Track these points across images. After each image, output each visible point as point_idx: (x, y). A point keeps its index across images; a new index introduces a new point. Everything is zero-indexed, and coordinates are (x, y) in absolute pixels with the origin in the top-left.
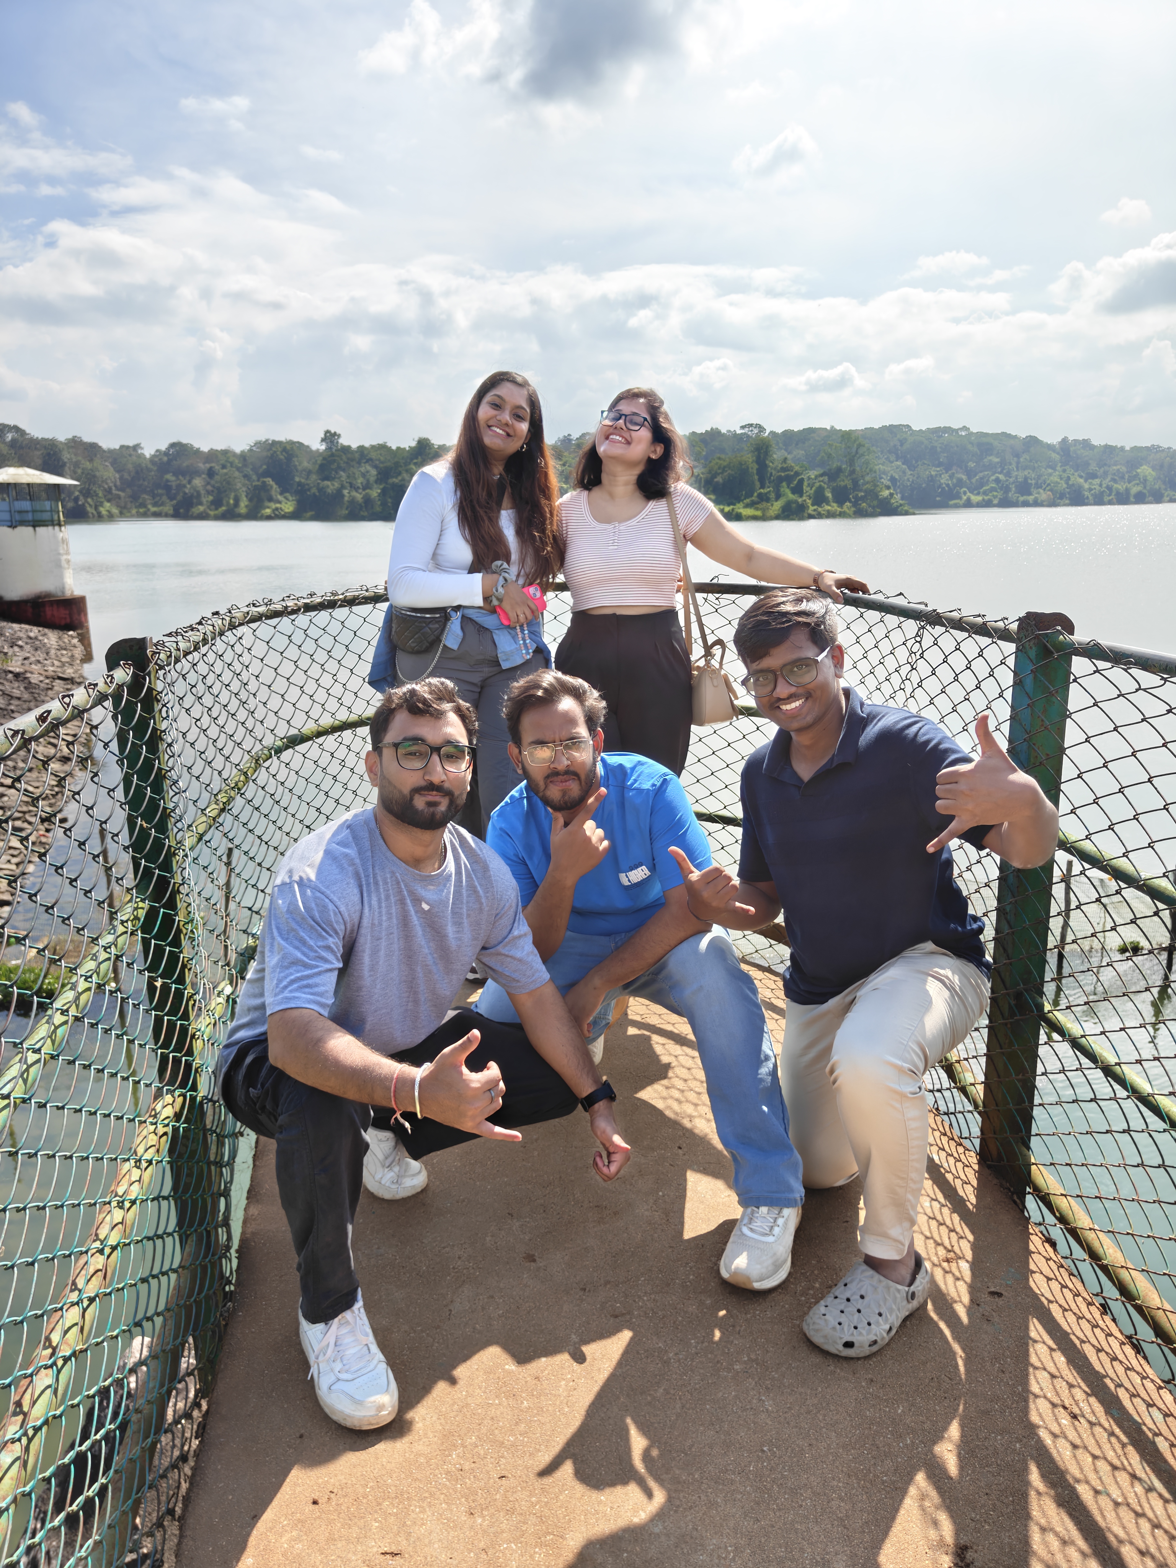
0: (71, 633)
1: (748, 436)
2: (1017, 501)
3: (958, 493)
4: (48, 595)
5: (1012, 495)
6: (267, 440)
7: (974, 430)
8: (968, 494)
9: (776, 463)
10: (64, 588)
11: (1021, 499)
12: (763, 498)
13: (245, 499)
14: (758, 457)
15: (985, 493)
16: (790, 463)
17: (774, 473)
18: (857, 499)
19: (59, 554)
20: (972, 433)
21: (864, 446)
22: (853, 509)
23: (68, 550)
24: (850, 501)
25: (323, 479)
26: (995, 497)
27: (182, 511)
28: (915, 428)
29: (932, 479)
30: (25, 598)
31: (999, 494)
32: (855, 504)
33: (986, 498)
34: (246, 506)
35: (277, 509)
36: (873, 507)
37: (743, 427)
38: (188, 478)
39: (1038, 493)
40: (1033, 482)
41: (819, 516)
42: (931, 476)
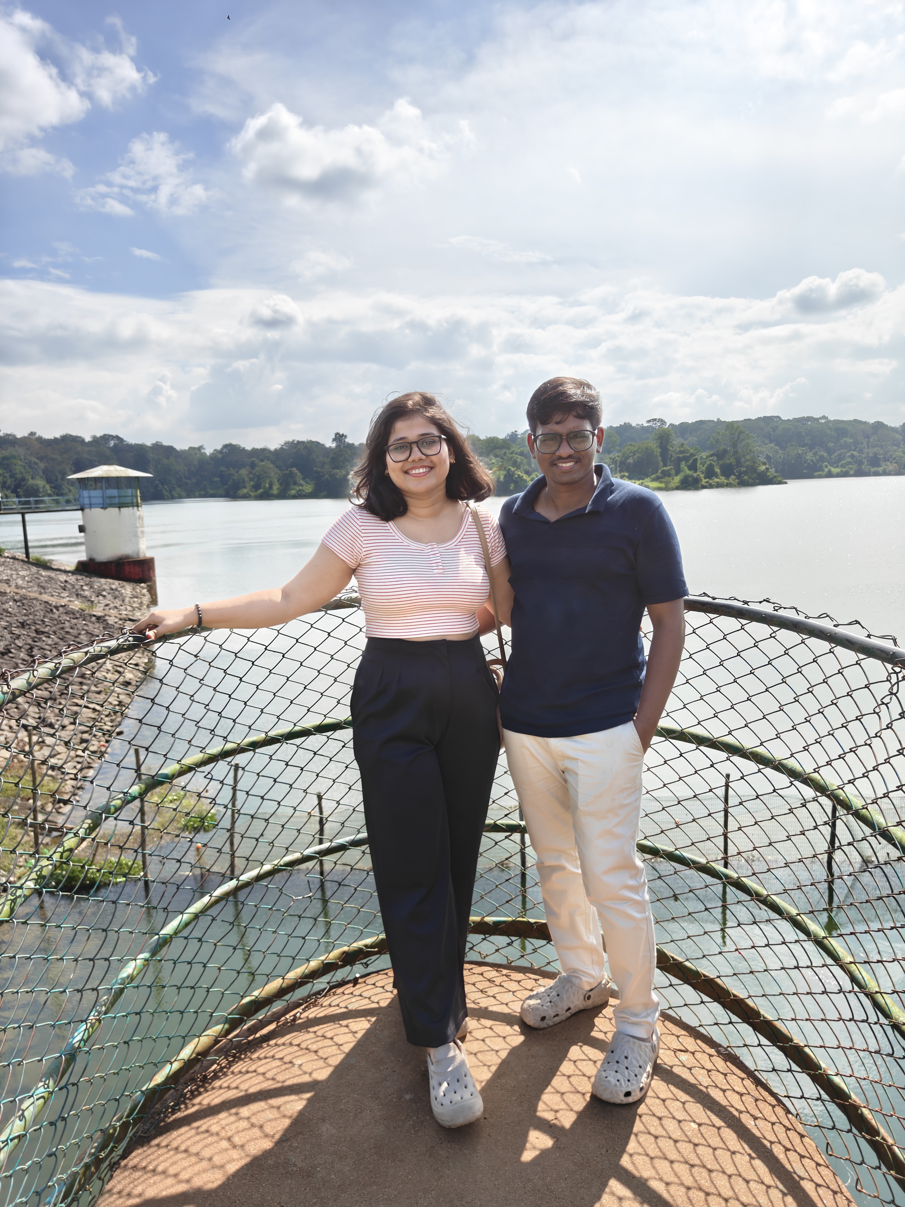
0: (142, 585)
1: (652, 428)
2: (870, 471)
3: (821, 467)
4: (127, 557)
5: (865, 467)
6: (293, 441)
7: (832, 418)
8: (829, 467)
9: (675, 448)
10: (139, 552)
11: (873, 470)
12: (666, 474)
13: (277, 483)
14: (661, 444)
15: (842, 466)
16: (686, 447)
17: (674, 454)
18: (740, 473)
19: (137, 527)
20: (830, 421)
21: (744, 433)
22: (737, 481)
23: (143, 524)
24: (735, 475)
25: (333, 469)
26: (851, 469)
27: (231, 493)
28: (784, 417)
29: (799, 456)
30: (111, 560)
31: (855, 467)
32: (738, 477)
33: (844, 470)
34: (278, 489)
35: (300, 490)
36: (753, 479)
37: (648, 421)
38: (236, 470)
39: (886, 465)
40: (882, 456)
41: (711, 486)
42: (799, 454)
